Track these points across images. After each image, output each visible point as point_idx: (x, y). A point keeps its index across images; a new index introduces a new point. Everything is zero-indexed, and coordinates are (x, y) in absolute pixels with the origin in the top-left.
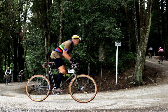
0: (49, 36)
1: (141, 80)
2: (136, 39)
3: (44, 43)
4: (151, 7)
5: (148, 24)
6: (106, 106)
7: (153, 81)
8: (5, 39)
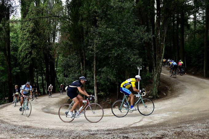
0: (84, 61)
1: (156, 94)
2: (153, 64)
3: (80, 66)
4: (164, 39)
5: (162, 53)
6: (137, 123)
7: (165, 94)
8: (39, 57)
